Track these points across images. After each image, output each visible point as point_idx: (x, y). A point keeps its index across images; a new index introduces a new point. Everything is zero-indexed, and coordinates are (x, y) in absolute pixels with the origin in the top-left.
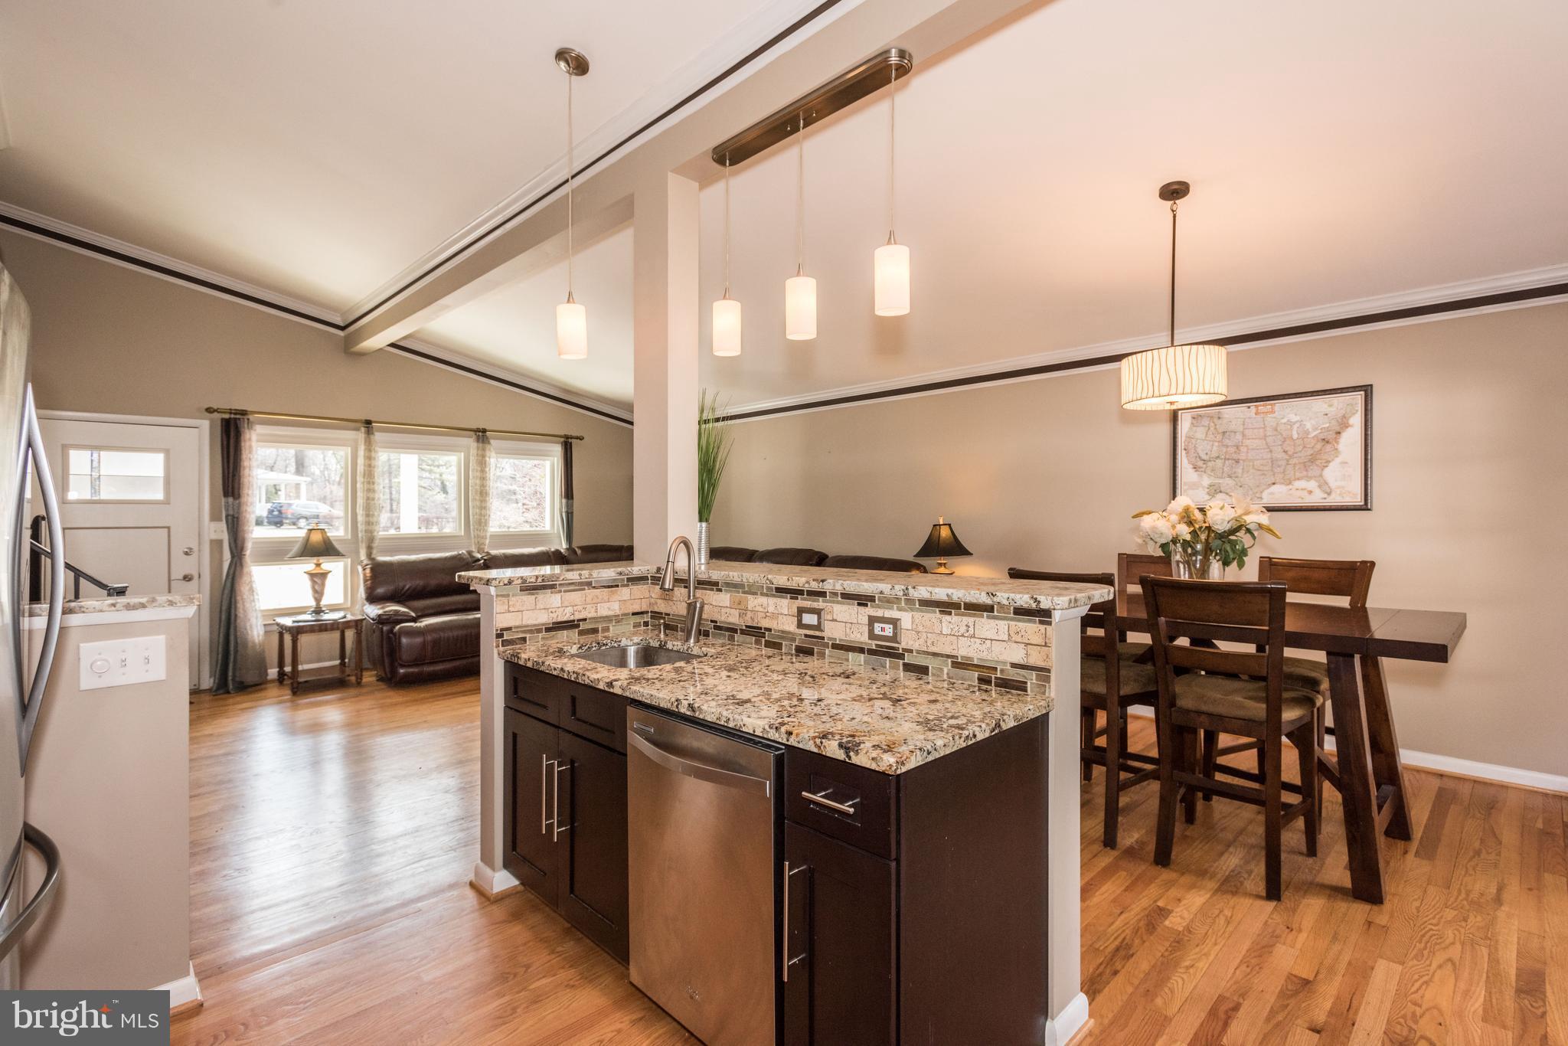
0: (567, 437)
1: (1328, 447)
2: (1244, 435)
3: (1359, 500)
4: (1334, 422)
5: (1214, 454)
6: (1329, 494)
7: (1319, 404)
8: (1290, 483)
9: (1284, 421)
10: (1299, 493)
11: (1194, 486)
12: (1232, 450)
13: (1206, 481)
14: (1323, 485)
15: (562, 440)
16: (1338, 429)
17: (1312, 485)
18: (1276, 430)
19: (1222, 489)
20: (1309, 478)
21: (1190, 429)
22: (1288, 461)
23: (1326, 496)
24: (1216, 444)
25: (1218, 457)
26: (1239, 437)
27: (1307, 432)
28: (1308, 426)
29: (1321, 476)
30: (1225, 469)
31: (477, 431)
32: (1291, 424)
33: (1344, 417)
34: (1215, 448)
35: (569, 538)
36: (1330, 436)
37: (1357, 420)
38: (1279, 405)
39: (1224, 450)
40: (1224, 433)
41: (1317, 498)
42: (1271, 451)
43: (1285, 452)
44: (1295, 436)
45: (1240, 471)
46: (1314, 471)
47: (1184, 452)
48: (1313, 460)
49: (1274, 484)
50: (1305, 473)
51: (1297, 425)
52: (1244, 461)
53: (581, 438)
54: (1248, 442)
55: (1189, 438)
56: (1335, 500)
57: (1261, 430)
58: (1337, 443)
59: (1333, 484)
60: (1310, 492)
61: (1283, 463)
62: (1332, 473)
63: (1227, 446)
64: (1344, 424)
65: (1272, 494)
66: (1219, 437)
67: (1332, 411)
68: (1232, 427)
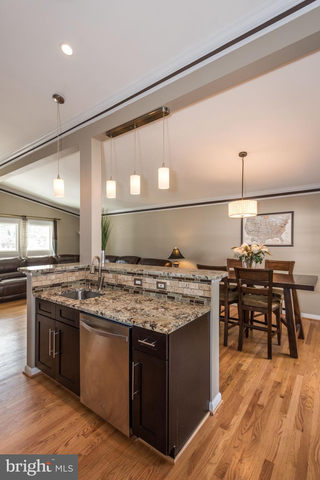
0: (55, 219)
1: (282, 229)
2: (261, 225)
3: (290, 244)
4: (284, 222)
5: (253, 230)
6: (283, 242)
7: (280, 216)
8: (272, 239)
9: (271, 221)
10: (275, 241)
11: (247, 239)
12: (257, 228)
13: (251, 237)
14: (281, 239)
15: (53, 220)
16: (285, 223)
17: (278, 239)
18: (269, 223)
19: (255, 240)
20: (277, 237)
21: (246, 222)
22: (272, 232)
23: (282, 242)
24: (253, 227)
25: (254, 231)
26: (259, 225)
27: (277, 224)
28: (277, 222)
29: (281, 236)
30: (256, 234)
31: (23, 216)
32: (273, 221)
33: (287, 220)
34: (253, 228)
35: (56, 252)
36: (283, 225)
37: (290, 221)
38: (270, 216)
39: (255, 228)
40: (255, 223)
41: (279, 243)
42: (268, 229)
43: (271, 229)
44: (274, 225)
45: (259, 235)
46: (279, 235)
47: (245, 229)
48: (278, 232)
49: (268, 238)
50: (276, 236)
51: (274, 222)
52: (261, 232)
53: (60, 220)
54: (262, 226)
55: (246, 225)
56: (284, 243)
57: (265, 223)
58: (285, 227)
59: (284, 239)
60: (278, 241)
61: (271, 233)
62: (283, 236)
63: (256, 227)
64: (286, 222)
65: (268, 241)
66: (254, 225)
67: (283, 218)
68: (257, 222)
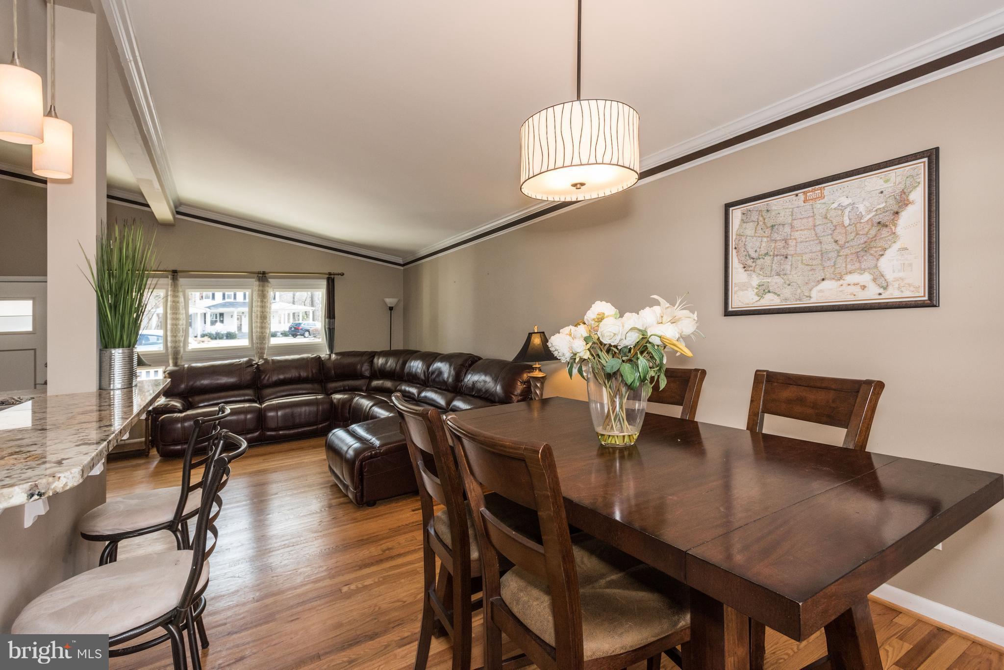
0: (330, 274)
1: (885, 232)
2: (792, 227)
3: (921, 294)
4: (891, 201)
5: (763, 251)
6: (885, 288)
7: (874, 181)
8: (841, 278)
9: (835, 205)
10: (853, 289)
11: (744, 287)
12: (781, 244)
13: (755, 281)
14: (879, 278)
15: (327, 276)
16: (895, 208)
17: (865, 278)
18: (826, 218)
19: (771, 289)
20: (862, 271)
21: (740, 226)
22: (839, 252)
23: (881, 291)
24: (765, 239)
25: (767, 254)
26: (787, 229)
27: (861, 217)
28: (862, 208)
29: (876, 266)
30: (774, 267)
31: (259, 273)
32: (842, 208)
33: (903, 192)
34: (764, 244)
35: (331, 346)
36: (886, 218)
37: (919, 196)
38: (829, 189)
39: (773, 245)
40: (773, 226)
41: (871, 294)
42: (821, 243)
43: (836, 242)
44: (847, 222)
45: (788, 267)
46: (868, 261)
47: (734, 251)
48: (866, 249)
49: (823, 280)
50: (857, 265)
51: (848, 209)
52: (792, 255)
53: (342, 274)
54: (796, 234)
55: (739, 235)
56: (893, 294)
57: (810, 220)
58: (895, 225)
59: (890, 276)
60: (864, 287)
61: (834, 255)
62: (889, 264)
63: (776, 241)
64: (903, 201)
65: (821, 291)
66: (768, 231)
67: (888, 187)
68: (780, 220)
